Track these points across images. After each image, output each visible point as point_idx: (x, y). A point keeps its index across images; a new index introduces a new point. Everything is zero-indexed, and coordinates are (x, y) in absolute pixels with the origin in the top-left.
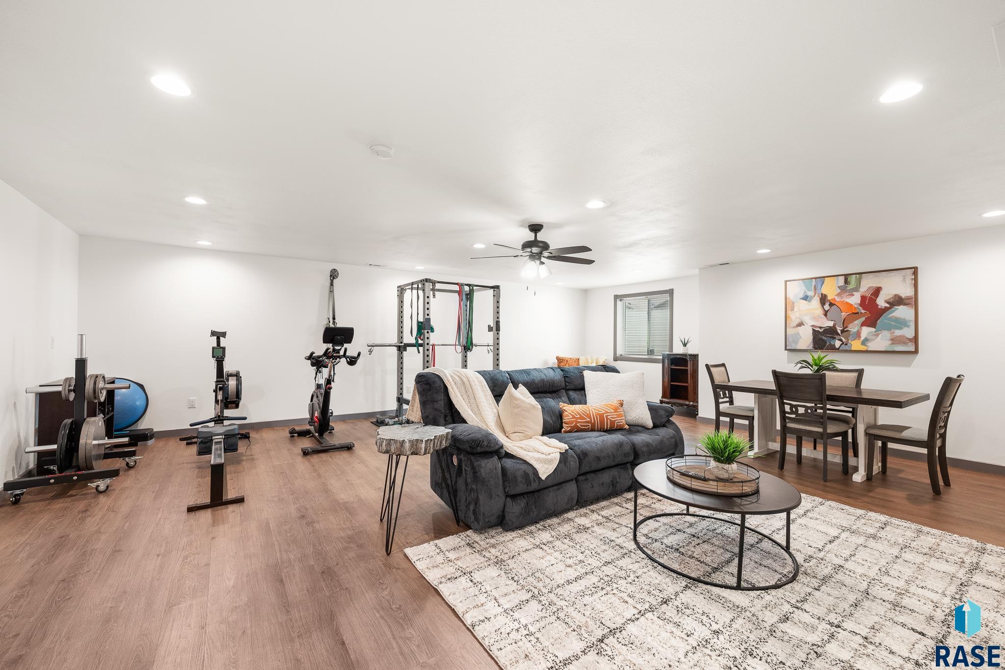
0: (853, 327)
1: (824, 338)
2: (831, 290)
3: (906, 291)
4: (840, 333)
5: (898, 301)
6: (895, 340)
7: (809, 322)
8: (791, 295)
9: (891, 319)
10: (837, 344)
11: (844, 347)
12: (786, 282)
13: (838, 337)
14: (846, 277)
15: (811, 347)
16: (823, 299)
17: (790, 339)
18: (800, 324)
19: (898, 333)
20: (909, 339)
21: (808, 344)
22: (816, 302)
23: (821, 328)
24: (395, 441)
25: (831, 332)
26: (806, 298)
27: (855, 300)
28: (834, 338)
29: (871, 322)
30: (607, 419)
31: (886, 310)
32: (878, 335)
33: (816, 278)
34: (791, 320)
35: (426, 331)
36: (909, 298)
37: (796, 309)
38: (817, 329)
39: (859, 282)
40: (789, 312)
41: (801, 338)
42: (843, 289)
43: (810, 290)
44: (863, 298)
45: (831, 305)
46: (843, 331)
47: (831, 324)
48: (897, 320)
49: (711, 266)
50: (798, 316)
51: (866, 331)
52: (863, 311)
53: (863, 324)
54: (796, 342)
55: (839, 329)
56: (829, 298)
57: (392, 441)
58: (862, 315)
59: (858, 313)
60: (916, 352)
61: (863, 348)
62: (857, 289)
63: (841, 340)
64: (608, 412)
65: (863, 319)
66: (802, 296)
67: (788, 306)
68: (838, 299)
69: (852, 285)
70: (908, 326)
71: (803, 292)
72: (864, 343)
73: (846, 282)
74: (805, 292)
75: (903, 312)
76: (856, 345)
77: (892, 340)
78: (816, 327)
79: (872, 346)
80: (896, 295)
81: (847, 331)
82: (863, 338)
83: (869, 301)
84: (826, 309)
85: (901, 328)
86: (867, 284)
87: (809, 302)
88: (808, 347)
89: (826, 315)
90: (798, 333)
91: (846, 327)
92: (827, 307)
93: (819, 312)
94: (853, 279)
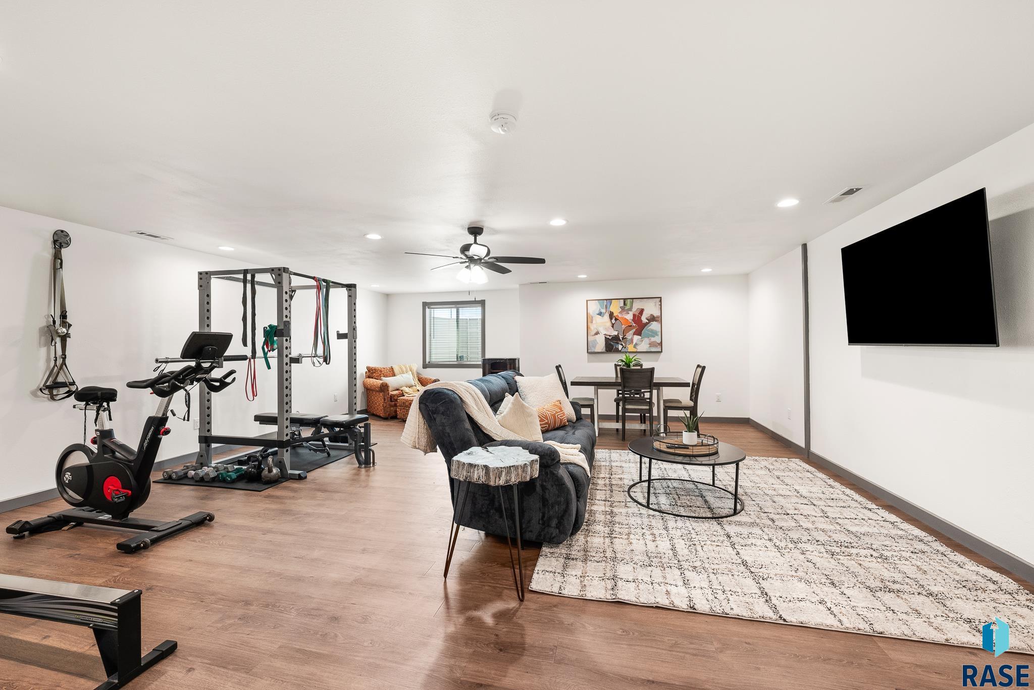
0: (629, 335)
1: (612, 343)
2: (615, 308)
3: (656, 313)
4: (621, 339)
5: (652, 319)
6: (652, 344)
7: (603, 332)
8: (590, 311)
9: (649, 330)
10: (620, 347)
11: (624, 350)
12: (587, 301)
13: (620, 342)
14: (625, 300)
15: (604, 350)
16: (611, 315)
17: (590, 344)
18: (597, 333)
19: (653, 339)
20: (658, 344)
21: (602, 348)
22: (607, 317)
23: (610, 336)
24: (516, 467)
25: (616, 339)
26: (600, 314)
27: (629, 317)
28: (618, 343)
29: (638, 333)
30: (558, 418)
31: (647, 324)
32: (642, 341)
33: (606, 300)
34: (591, 330)
35: (285, 339)
36: (658, 317)
37: (594, 322)
38: (608, 337)
39: (632, 304)
40: (589, 324)
41: (598, 343)
42: (623, 309)
43: (603, 309)
44: (634, 315)
45: (616, 319)
46: (623, 338)
47: (616, 333)
48: (652, 331)
49: (531, 283)
50: (595, 327)
51: (636, 338)
52: (634, 325)
53: (635, 334)
54: (595, 347)
55: (621, 337)
56: (615, 315)
57: (512, 468)
58: (634, 327)
59: (631, 326)
60: (662, 352)
61: (634, 350)
62: (630, 309)
63: (622, 345)
64: (558, 412)
65: (634, 330)
66: (598, 312)
67: (589, 319)
68: (620, 316)
69: (628, 307)
70: (658, 335)
71: (599, 309)
72: (635, 347)
73: (625, 304)
74: (600, 309)
75: (654, 326)
76: (630, 348)
77: (650, 344)
78: (608, 335)
79: (640, 349)
80: (651, 315)
81: (626, 338)
82: (634, 343)
83: (637, 318)
84: (613, 323)
85: (654, 337)
86: (637, 306)
87: (603, 317)
88: (602, 350)
89: (613, 327)
90: (596, 340)
91: (625, 336)
92: (613, 321)
93: (609, 324)
94: (628, 302)
